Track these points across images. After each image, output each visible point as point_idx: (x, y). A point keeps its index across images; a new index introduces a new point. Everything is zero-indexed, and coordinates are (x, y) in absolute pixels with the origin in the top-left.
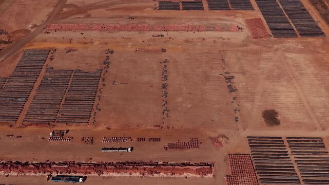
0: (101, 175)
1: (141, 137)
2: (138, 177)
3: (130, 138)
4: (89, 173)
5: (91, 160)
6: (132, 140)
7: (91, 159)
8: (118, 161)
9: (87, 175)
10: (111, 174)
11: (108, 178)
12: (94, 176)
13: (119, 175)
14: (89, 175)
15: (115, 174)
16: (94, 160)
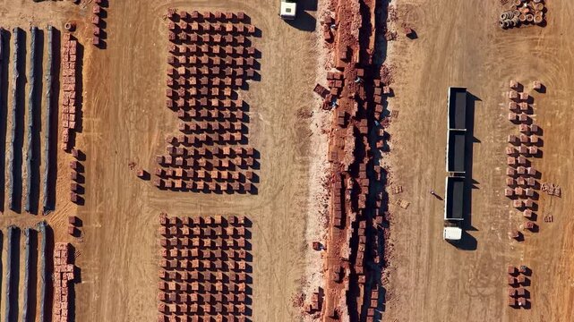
0: (319, 100)
1: (538, 289)
2: (303, 282)
3: (535, 229)
4: (330, 40)
5: (402, 35)
6: (520, 238)
7: (412, 35)
8: (392, 178)
9: (320, 29)
10: (321, 148)
11: (303, 137)
12: (312, 66)
13: (316, 187)
14: (322, 41)
15: (320, 166)
16: (403, 50)
